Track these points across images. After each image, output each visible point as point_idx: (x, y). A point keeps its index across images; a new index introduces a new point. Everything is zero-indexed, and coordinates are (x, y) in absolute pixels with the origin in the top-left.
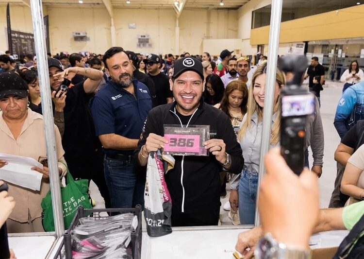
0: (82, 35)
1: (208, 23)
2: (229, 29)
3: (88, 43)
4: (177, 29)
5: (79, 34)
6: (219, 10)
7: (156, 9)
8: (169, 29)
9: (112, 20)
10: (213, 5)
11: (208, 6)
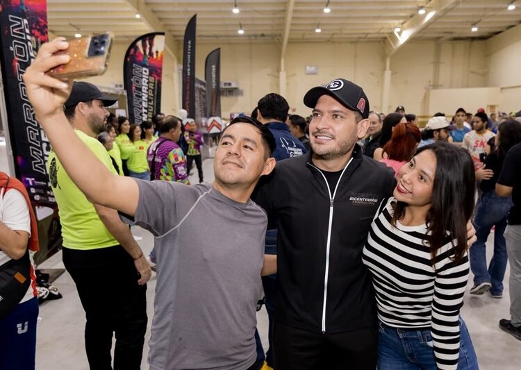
0: (233, 86)
1: (437, 63)
2: (472, 72)
3: (240, 98)
4: (388, 73)
5: (230, 84)
6: (456, 42)
7: (352, 42)
8: (372, 74)
9: (283, 60)
10: (451, 33)
11: (441, 35)
